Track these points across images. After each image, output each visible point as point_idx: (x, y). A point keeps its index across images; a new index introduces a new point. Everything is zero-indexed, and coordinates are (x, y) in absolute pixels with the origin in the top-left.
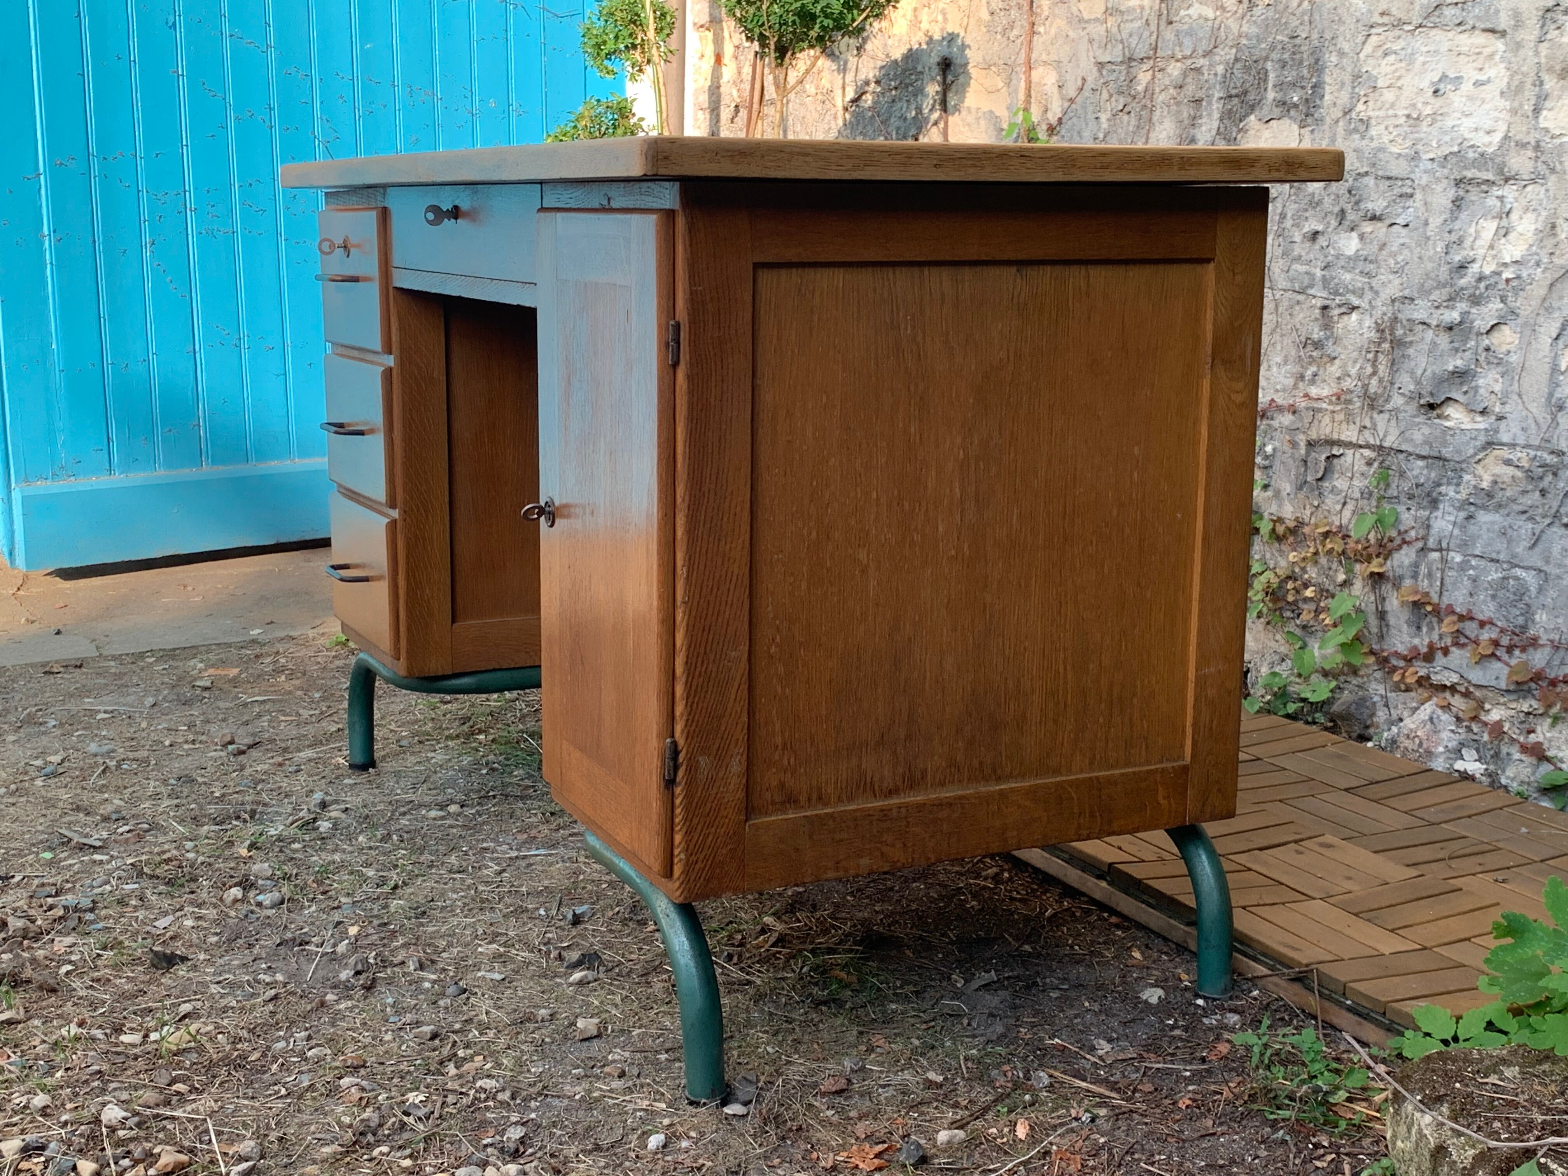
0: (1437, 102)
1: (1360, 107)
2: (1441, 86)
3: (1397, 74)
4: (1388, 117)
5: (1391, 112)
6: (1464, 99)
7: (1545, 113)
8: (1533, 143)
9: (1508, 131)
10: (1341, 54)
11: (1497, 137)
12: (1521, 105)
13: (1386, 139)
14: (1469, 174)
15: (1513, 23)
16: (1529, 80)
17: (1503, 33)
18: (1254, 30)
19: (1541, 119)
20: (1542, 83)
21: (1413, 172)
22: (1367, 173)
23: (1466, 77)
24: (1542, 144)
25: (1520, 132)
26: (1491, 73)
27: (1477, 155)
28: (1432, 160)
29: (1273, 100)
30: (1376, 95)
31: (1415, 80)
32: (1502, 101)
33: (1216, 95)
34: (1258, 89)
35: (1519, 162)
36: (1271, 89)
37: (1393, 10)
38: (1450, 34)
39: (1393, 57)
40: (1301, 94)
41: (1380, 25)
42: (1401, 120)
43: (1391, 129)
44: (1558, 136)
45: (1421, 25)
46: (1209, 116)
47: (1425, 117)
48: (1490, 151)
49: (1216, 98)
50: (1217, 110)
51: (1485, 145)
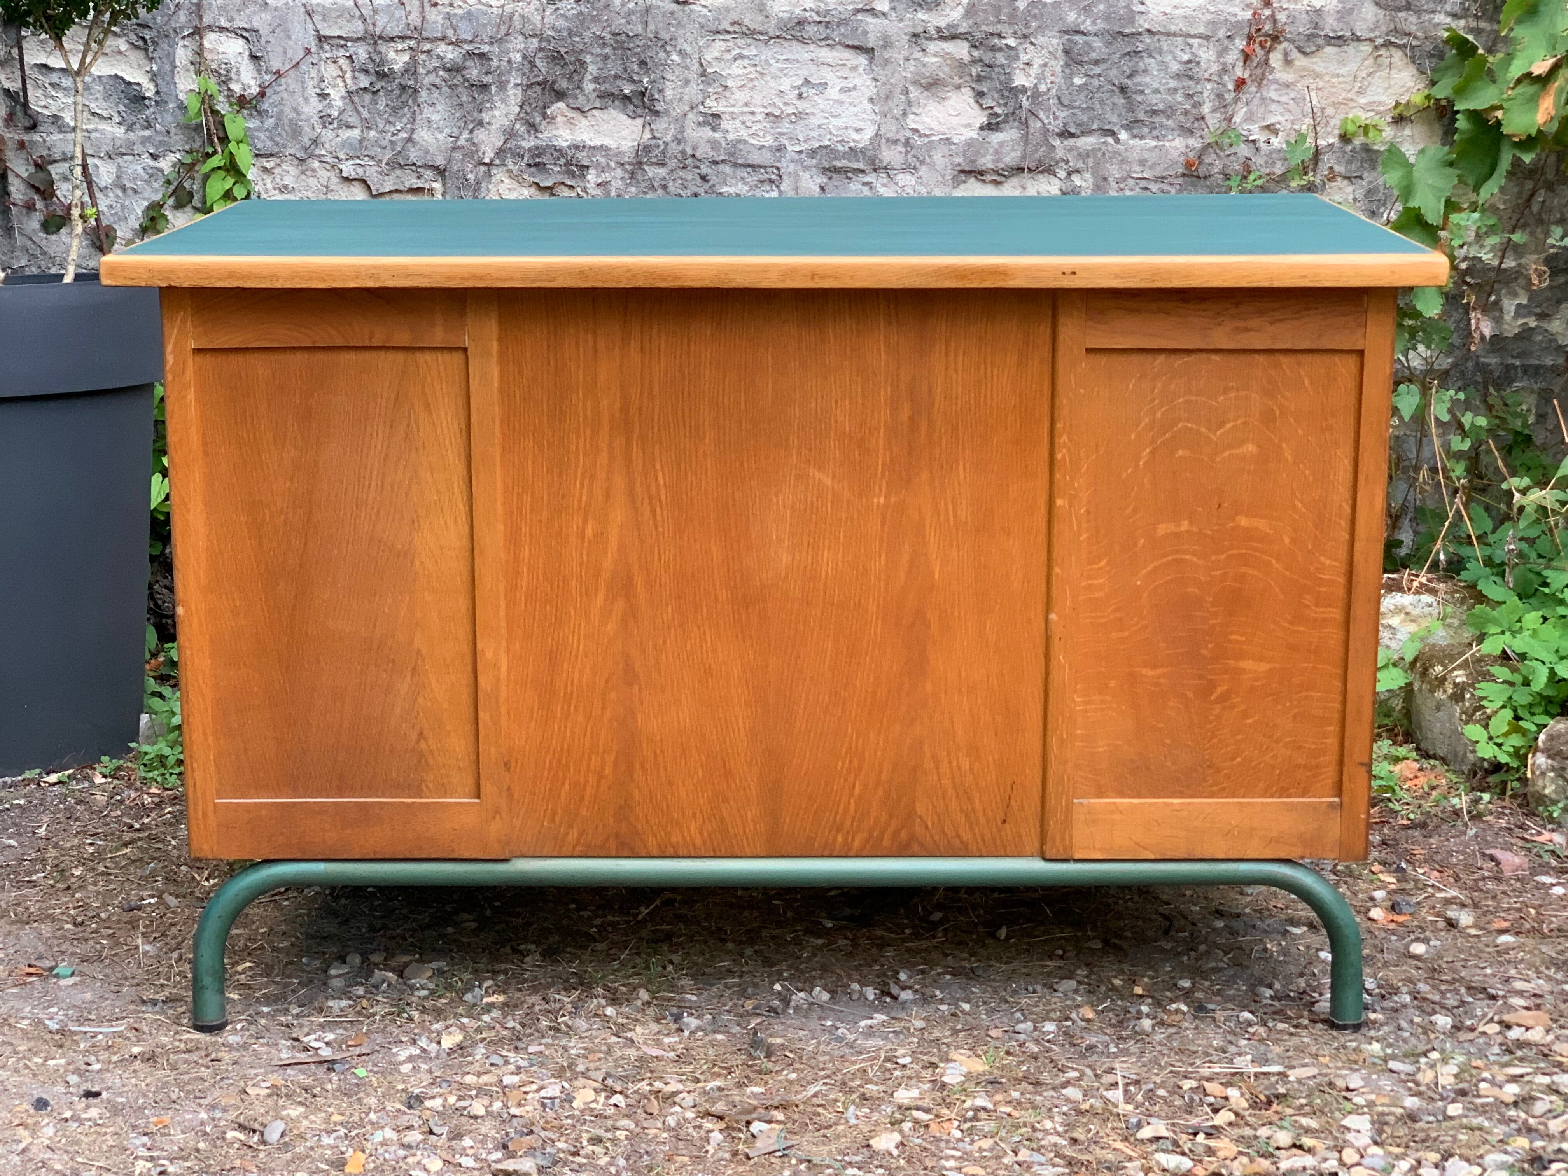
0: (802, 105)
1: (709, 103)
2: (804, 89)
3: (752, 76)
4: (743, 113)
5: (746, 109)
6: (832, 103)
7: (911, 116)
8: (903, 140)
9: (879, 130)
10: (681, 53)
11: (867, 135)
12: (890, 110)
13: (744, 134)
14: (839, 164)
15: (881, 43)
16: (899, 90)
17: (868, 51)
18: (561, 23)
19: (909, 121)
20: (907, 93)
22: (723, 161)
23: (830, 83)
24: (911, 141)
25: (890, 129)
26: (857, 82)
27: (847, 149)
28: (800, 152)
29: (594, 90)
30: (728, 94)
31: (772, 83)
32: (871, 106)
33: (513, 81)
34: (570, 79)
35: (891, 155)
36: (590, 81)
37: (747, 22)
38: (812, 47)
39: (746, 62)
40: (633, 87)
41: (729, 32)
42: (760, 117)
43: (749, 124)
44: (927, 136)
45: (778, 37)
46: (503, 101)
47: (788, 115)
48: (860, 146)
49: (512, 84)
50: (515, 95)
51: (854, 141)
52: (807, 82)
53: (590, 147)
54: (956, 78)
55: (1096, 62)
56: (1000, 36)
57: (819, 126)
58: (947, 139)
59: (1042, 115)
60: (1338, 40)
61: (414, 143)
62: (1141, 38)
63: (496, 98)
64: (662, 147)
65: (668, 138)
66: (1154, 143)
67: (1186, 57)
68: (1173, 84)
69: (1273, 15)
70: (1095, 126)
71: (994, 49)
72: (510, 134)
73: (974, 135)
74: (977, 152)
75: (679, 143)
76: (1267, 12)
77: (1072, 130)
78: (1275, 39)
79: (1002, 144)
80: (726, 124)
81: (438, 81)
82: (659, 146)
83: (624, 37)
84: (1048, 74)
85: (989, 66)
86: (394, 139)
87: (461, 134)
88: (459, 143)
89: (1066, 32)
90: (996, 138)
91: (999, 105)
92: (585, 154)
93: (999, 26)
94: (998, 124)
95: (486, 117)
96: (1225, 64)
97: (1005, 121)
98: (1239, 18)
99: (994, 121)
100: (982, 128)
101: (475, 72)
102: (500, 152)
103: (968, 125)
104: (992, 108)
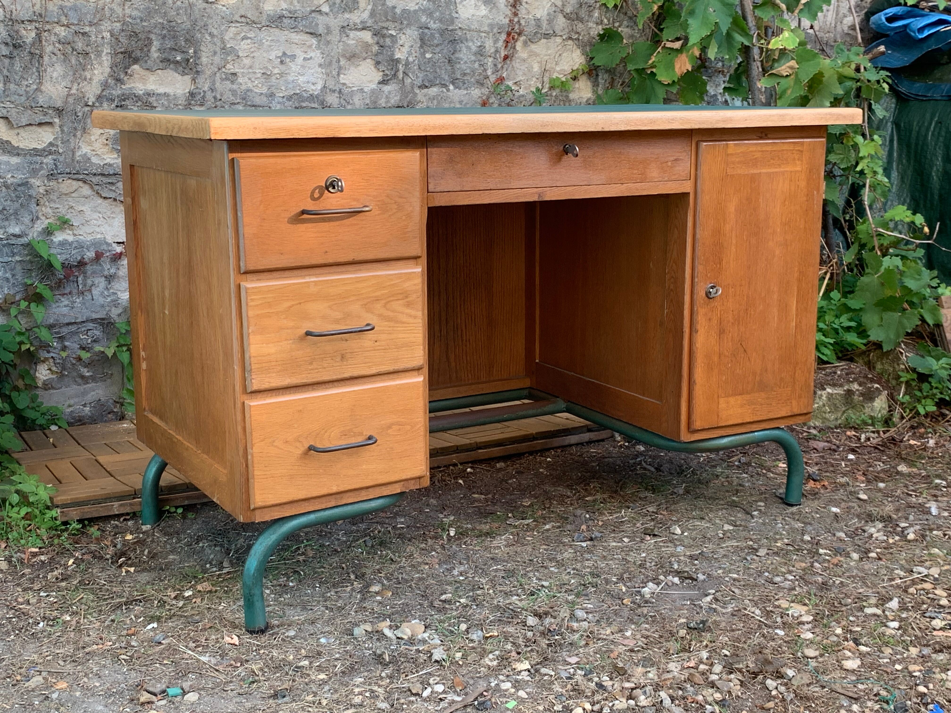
0: (283, 68)
1: (228, 66)
2: (283, 59)
3: (252, 50)
4: (249, 73)
5: (250, 71)
6: (299, 67)
7: (342, 76)
8: (338, 90)
9: (325, 84)
10: (211, 34)
11: (319, 87)
12: (331, 72)
13: (250, 85)
14: (304, 105)
15: (326, 31)
16: (335, 60)
17: (318, 36)
18: (135, 13)
19: (340, 79)
20: (339, 61)
21: (271, 103)
22: (238, 103)
23: (298, 56)
24: (342, 91)
25: (331, 84)
26: (312, 54)
27: (308, 95)
28: (283, 97)
29: (158, 58)
30: (239, 60)
31: (265, 55)
32: (320, 69)
33: (105, 51)
34: (142, 49)
35: (332, 99)
36: (155, 52)
37: (249, 16)
38: (286, 32)
39: (249, 41)
40: (183, 56)
41: (239, 22)
42: (259, 75)
43: (253, 79)
44: (350, 87)
45: (267, 26)
46: (100, 64)
47: (276, 74)
48: (316, 93)
49: (104, 53)
50: (106, 60)
51: (312, 90)
52: (284, 54)
53: (158, 94)
54: (364, 54)
55: (437, 46)
56: (387, 29)
57: (293, 81)
58: (362, 89)
59: (410, 75)
60: (547, 36)
61: (41, 92)
62: (456, 32)
63: (94, 62)
64: (202, 94)
65: (206, 89)
66: (466, 92)
67: (479, 44)
68: (473, 58)
69: (519, 21)
70: (438, 82)
71: (384, 36)
72: (105, 85)
73: (374, 86)
74: (377, 97)
75: (212, 92)
76: (516, 20)
77: (427, 85)
78: (519, 34)
79: (390, 92)
80: (240, 80)
81: (56, 51)
82: (200, 93)
83: (174, 24)
84: (413, 52)
85: (382, 47)
86: (28, 89)
87: (72, 86)
88: (72, 92)
89: (421, 28)
90: (387, 88)
91: (388, 69)
92: (154, 98)
93: (388, 23)
94: (388, 80)
95: (88, 75)
96: (497, 47)
97: (391, 79)
98: (503, 22)
99: (386, 79)
100: (379, 83)
101: (80, 45)
102: (99, 98)
103: (370, 82)
104: (383, 71)
